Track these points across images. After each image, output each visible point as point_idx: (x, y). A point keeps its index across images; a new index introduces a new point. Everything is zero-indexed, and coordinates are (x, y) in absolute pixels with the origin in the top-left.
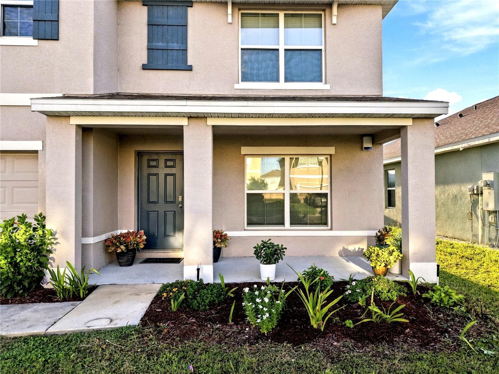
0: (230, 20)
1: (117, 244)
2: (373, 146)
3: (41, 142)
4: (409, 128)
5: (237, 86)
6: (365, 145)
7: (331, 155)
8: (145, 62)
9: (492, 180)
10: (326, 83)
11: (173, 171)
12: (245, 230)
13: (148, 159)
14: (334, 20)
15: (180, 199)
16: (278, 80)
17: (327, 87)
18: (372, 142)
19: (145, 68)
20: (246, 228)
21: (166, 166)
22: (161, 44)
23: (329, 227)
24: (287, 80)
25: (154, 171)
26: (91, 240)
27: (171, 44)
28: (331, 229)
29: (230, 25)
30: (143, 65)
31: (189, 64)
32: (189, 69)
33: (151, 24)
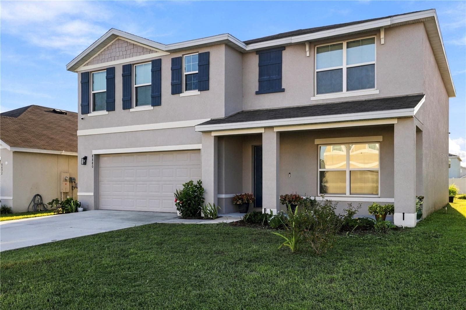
0: (308, 54)
1: (238, 199)
3: (202, 145)
4: (395, 125)
5: (313, 99)
7: (380, 142)
10: (377, 89)
14: (383, 42)
16: (341, 90)
17: (377, 92)
20: (319, 195)
22: (266, 77)
23: (379, 195)
24: (348, 90)
26: (223, 196)
27: (272, 77)
29: (308, 58)
30: (256, 92)
31: (283, 88)
32: (283, 90)
33: (261, 66)
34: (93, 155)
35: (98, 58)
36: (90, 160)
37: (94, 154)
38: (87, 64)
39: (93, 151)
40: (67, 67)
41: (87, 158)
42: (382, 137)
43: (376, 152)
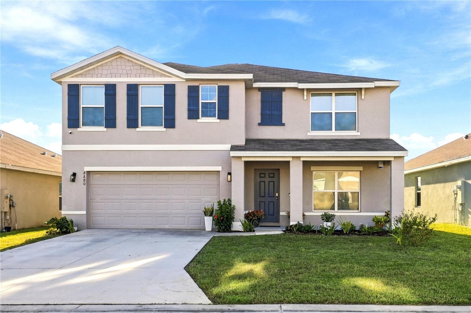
0: (305, 98)
2: (384, 166)
3: (221, 167)
4: (392, 161)
5: (309, 134)
6: (380, 166)
7: (360, 171)
8: (260, 122)
9: (461, 185)
10: (358, 132)
11: (273, 179)
12: (313, 212)
13: (260, 173)
14: (363, 97)
15: (277, 195)
16: (331, 129)
17: (359, 134)
18: (383, 164)
19: (259, 124)
20: (313, 211)
21: (270, 177)
22: (268, 112)
23: (359, 211)
24: (336, 130)
25: (263, 179)
27: (273, 112)
28: (361, 212)
29: (305, 101)
30: (259, 123)
31: (283, 122)
32: (283, 125)
33: (263, 102)
34: (84, 172)
35: (92, 72)
36: (80, 177)
37: (87, 171)
38: (77, 76)
39: (85, 167)
40: (51, 76)
41: (76, 174)
42: (362, 167)
43: (357, 180)
